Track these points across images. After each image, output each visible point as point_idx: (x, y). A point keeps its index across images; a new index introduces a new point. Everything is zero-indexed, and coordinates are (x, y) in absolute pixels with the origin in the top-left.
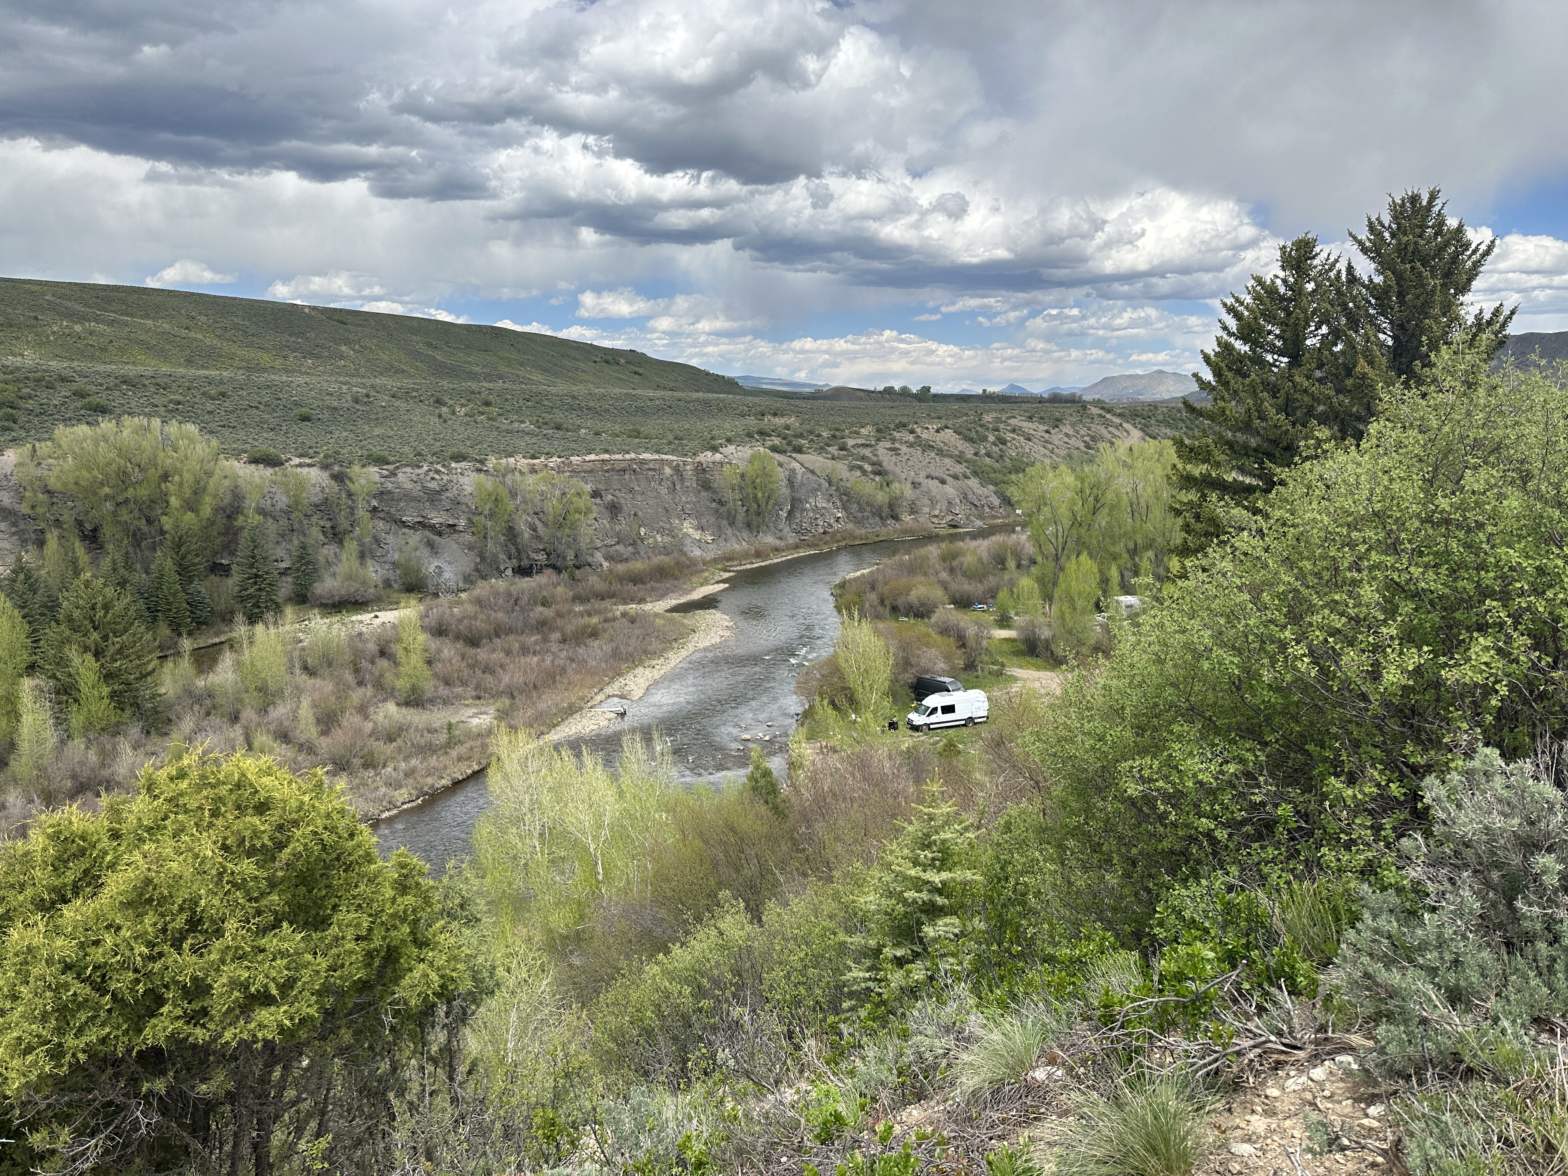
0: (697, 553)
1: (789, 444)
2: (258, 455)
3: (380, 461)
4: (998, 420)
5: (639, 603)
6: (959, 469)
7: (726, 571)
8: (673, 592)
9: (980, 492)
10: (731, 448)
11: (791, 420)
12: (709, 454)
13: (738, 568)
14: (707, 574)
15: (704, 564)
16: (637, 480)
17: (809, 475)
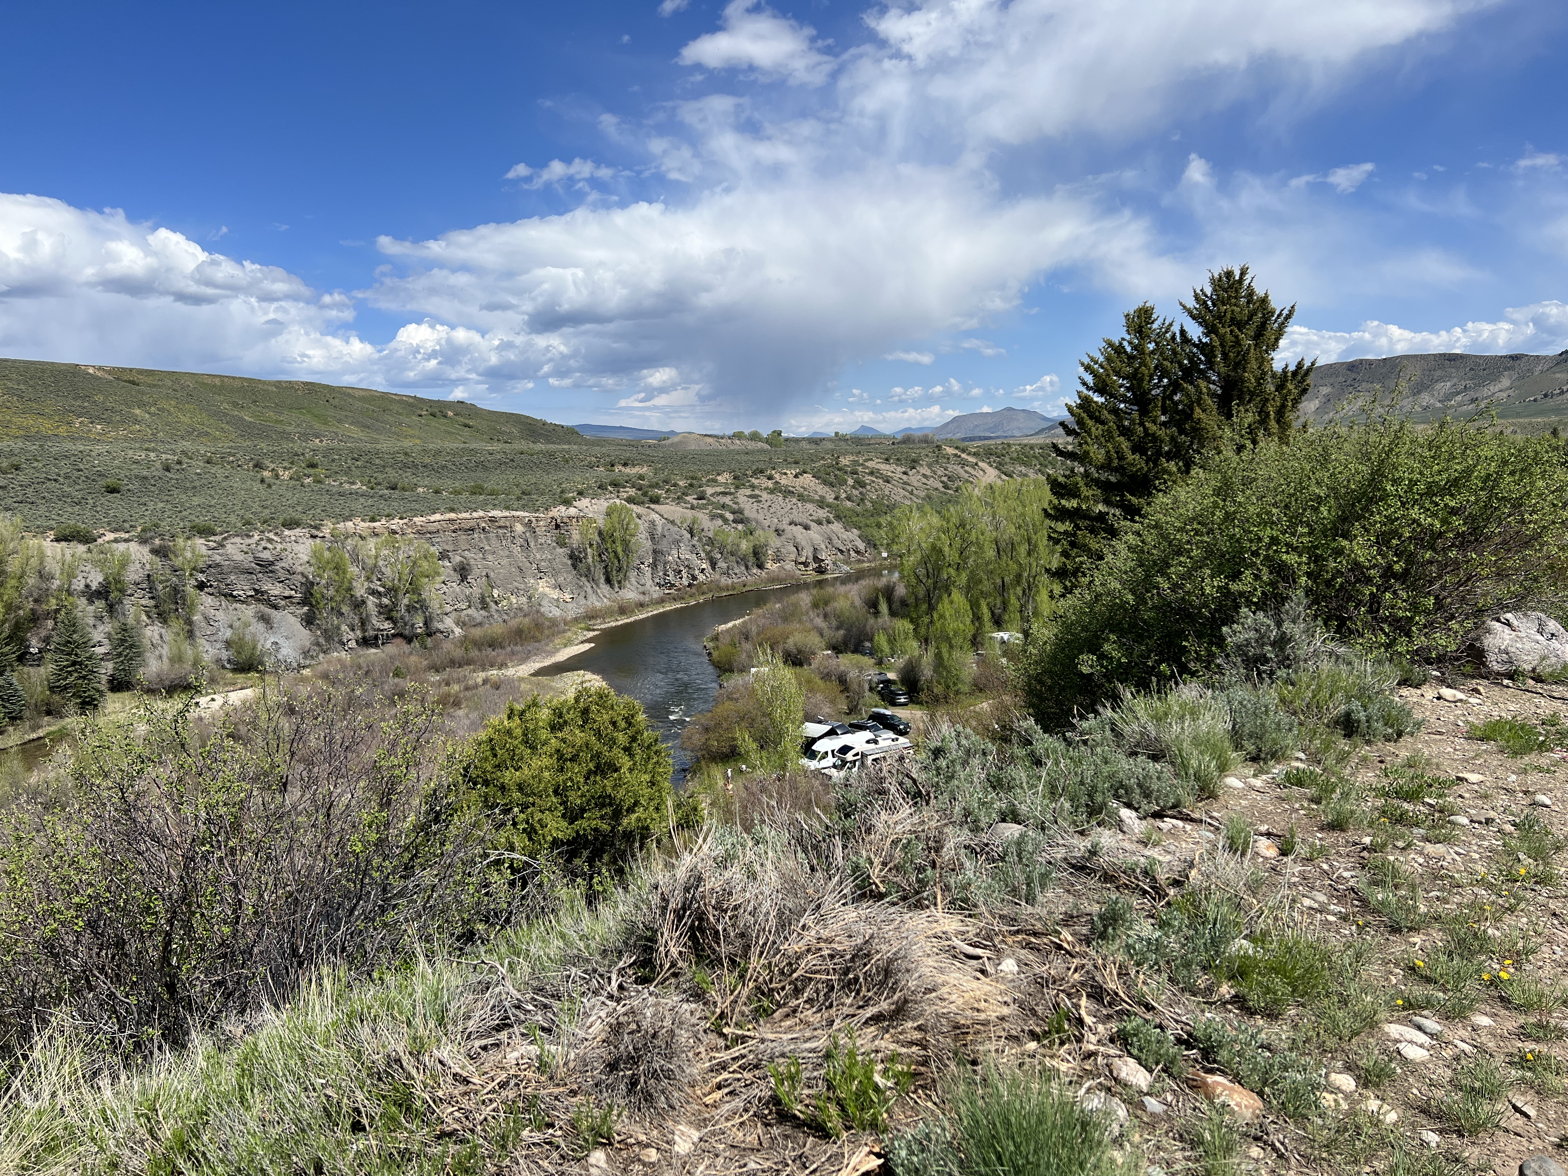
0: (556, 613)
1: (645, 494)
2: (67, 532)
3: (205, 532)
4: (855, 463)
5: (500, 669)
6: (822, 514)
7: (589, 630)
8: (536, 654)
9: (845, 537)
10: (584, 502)
11: (644, 470)
12: (563, 508)
13: (603, 626)
14: (569, 634)
15: (566, 624)
16: (488, 539)
17: (670, 526)
